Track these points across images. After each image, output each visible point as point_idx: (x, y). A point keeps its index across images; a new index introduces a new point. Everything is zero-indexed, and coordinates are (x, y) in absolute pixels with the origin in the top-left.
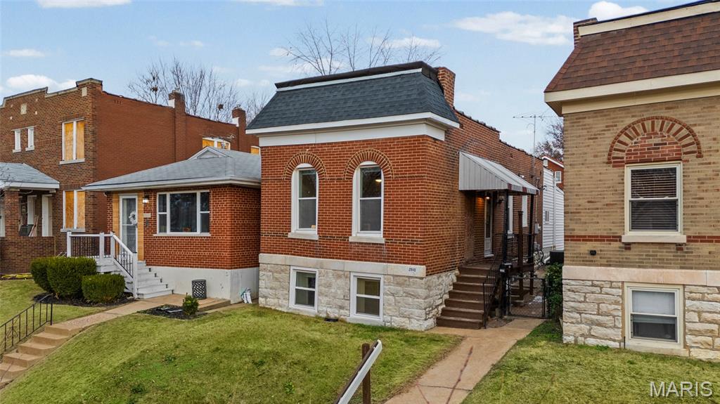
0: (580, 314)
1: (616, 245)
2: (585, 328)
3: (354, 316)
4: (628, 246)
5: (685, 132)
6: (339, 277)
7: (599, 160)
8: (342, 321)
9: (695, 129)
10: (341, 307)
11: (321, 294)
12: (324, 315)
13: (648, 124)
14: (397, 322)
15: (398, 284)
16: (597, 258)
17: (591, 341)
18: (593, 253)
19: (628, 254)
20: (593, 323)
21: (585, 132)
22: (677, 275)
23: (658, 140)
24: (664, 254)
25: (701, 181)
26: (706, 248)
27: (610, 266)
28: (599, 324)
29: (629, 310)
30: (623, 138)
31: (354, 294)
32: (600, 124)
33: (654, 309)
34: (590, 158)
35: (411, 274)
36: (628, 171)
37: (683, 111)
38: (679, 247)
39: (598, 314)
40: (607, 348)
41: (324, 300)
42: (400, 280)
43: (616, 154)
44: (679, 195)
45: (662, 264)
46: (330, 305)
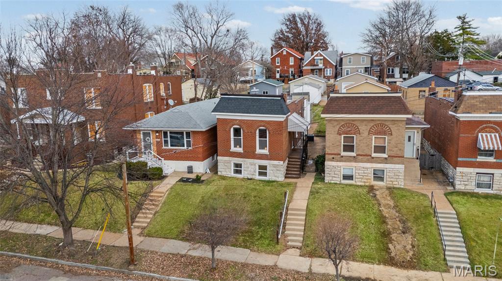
0: (329, 174)
1: (339, 156)
2: (331, 178)
3: (257, 177)
4: (342, 156)
5: (356, 128)
6: (252, 165)
7: (335, 133)
8: (254, 179)
9: (359, 128)
10: (253, 175)
11: (244, 170)
12: (246, 178)
13: (348, 124)
14: (274, 179)
15: (274, 167)
17: (332, 182)
18: (333, 158)
19: (342, 159)
20: (333, 177)
21: (331, 125)
22: (354, 164)
23: (350, 129)
24: (351, 158)
25: (360, 141)
26: (361, 157)
27: (337, 162)
28: (335, 177)
29: (342, 174)
30: (342, 128)
31: (257, 170)
32: (335, 123)
33: (348, 173)
34: (333, 132)
35: (278, 164)
36: (343, 136)
37: (356, 122)
38: (354, 157)
39: (334, 174)
40: (336, 183)
41: (246, 172)
42: (275, 166)
43: (339, 132)
44: (355, 144)
45: (350, 161)
46: (248, 174)
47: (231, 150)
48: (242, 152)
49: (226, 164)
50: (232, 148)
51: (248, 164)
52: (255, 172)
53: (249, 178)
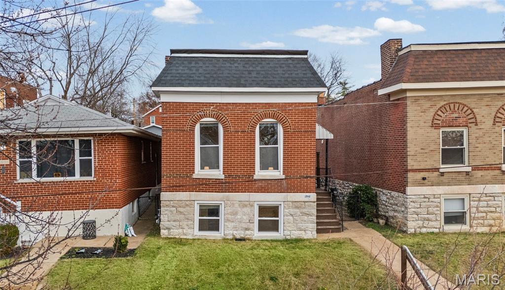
0: (418, 215)
1: (436, 174)
2: (420, 223)
3: (257, 235)
4: (442, 174)
5: (469, 112)
6: (245, 206)
7: (427, 125)
8: (249, 239)
9: (475, 110)
10: (247, 229)
11: (227, 220)
13: (452, 106)
14: (296, 234)
16: (426, 181)
17: (424, 230)
18: (424, 179)
19: (442, 179)
20: (425, 219)
21: (419, 108)
22: (467, 189)
23: (456, 115)
24: (461, 177)
25: (477, 138)
26: (479, 173)
27: (433, 185)
28: (428, 220)
29: (443, 211)
30: (440, 113)
31: (257, 218)
32: (427, 104)
33: (455, 208)
34: (422, 124)
35: (307, 199)
36: (441, 130)
37: (469, 100)
38: (467, 173)
39: (428, 214)
40: (433, 232)
43: (436, 122)
44: (465, 145)
45: (459, 183)
46: (235, 228)
47: (194, 176)
48: (223, 177)
49: (181, 210)
50: (196, 172)
51: (237, 205)
52: (251, 221)
53: (238, 237)
